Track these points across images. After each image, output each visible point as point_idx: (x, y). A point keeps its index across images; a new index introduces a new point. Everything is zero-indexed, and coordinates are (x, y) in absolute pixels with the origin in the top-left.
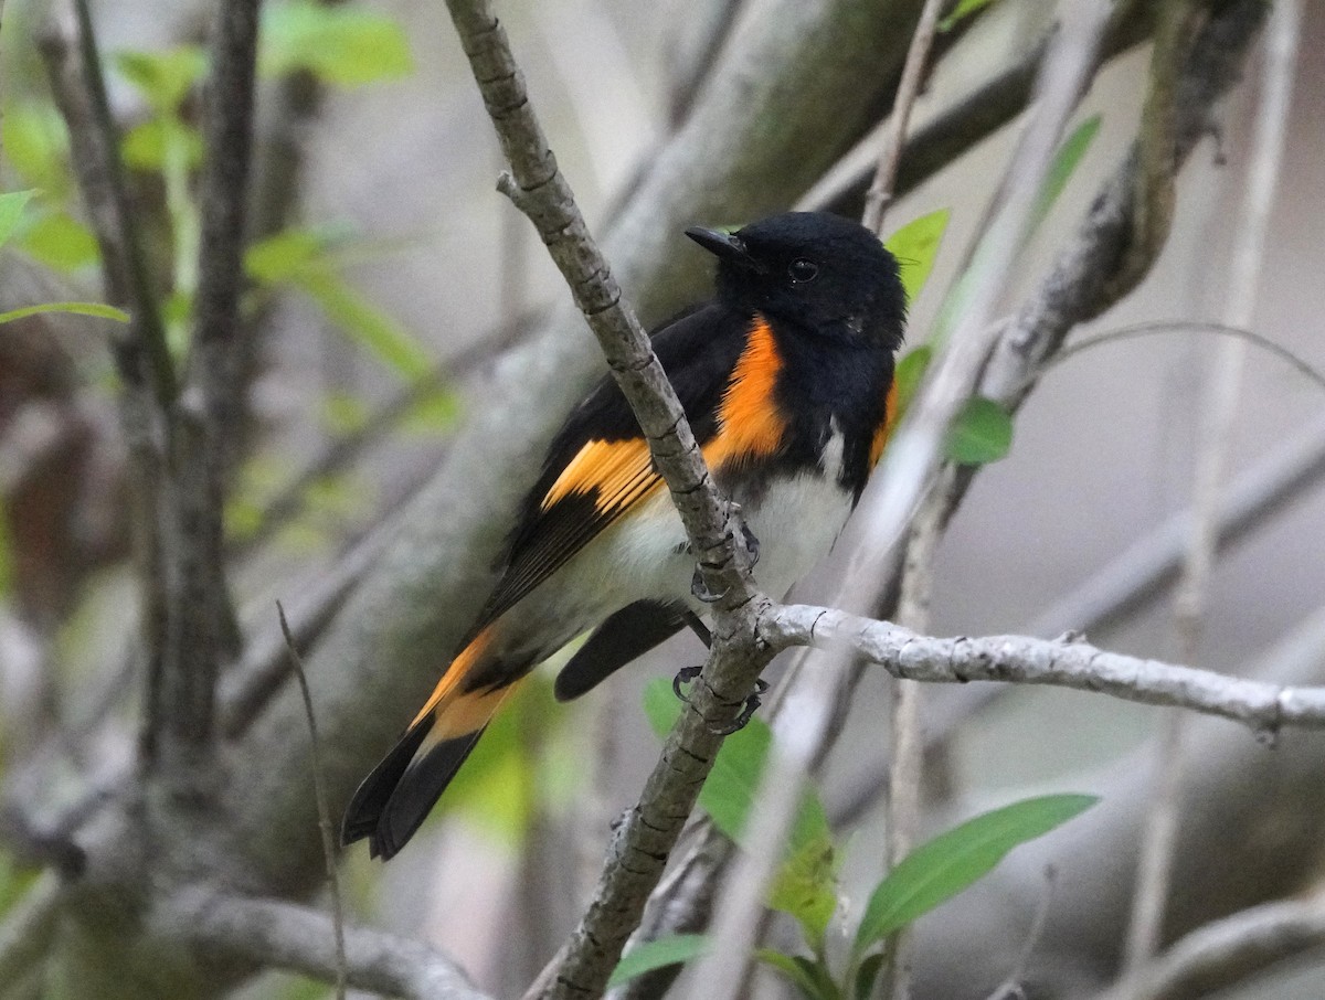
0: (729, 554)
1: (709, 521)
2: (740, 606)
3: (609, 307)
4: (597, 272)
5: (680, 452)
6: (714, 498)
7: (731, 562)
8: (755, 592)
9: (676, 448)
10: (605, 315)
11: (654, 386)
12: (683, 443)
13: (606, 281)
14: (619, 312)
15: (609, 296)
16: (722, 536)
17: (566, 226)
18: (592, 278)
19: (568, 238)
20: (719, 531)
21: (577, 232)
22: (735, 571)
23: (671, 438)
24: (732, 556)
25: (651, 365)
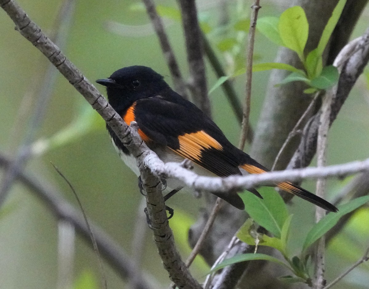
0: (130, 139)
1: (120, 129)
2: (140, 155)
3: (61, 64)
4: (54, 53)
5: (102, 108)
6: (120, 122)
7: (132, 142)
8: (145, 150)
9: (100, 107)
10: (61, 66)
11: (85, 88)
12: (102, 105)
13: (58, 56)
14: (65, 65)
15: (60, 60)
16: (126, 134)
17: (38, 39)
18: (52, 55)
19: (39, 43)
20: (124, 132)
21: (43, 41)
22: (134, 144)
23: (97, 104)
24: (132, 140)
25: (83, 81)
